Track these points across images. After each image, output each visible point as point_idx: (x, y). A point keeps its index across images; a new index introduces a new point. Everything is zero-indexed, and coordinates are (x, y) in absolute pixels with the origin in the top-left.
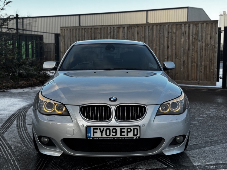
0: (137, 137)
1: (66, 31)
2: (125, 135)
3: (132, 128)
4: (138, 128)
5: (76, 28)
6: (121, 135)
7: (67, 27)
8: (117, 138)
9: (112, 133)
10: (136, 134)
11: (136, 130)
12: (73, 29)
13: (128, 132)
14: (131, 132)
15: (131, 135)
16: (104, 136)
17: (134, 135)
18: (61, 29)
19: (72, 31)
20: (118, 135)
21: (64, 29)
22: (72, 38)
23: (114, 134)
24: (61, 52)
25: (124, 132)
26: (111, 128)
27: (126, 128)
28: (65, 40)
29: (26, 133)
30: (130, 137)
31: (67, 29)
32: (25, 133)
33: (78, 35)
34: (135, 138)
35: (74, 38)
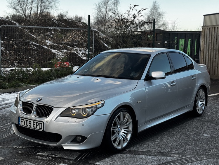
0: (41, 130)
1: (206, 30)
2: (35, 127)
3: (39, 122)
4: (42, 123)
5: (215, 27)
6: (33, 127)
7: (208, 26)
8: (31, 128)
9: (29, 124)
10: (41, 127)
11: (41, 125)
12: (212, 28)
13: (37, 125)
14: (38, 125)
15: (38, 127)
16: (26, 125)
17: (40, 128)
18: (202, 29)
19: (211, 30)
20: (32, 127)
21: (205, 28)
22: (211, 37)
23: (30, 125)
24: (201, 50)
25: (35, 125)
26: (29, 120)
27: (36, 122)
28: (204, 39)
30: (38, 129)
31: (207, 28)
33: (216, 34)
34: (40, 130)
35: (212, 36)
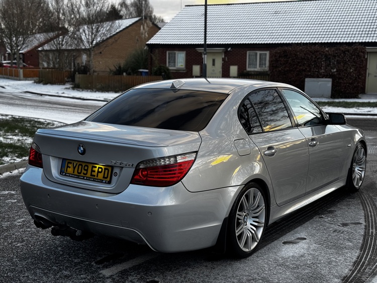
29: (367, 210)
32: (369, 210)
